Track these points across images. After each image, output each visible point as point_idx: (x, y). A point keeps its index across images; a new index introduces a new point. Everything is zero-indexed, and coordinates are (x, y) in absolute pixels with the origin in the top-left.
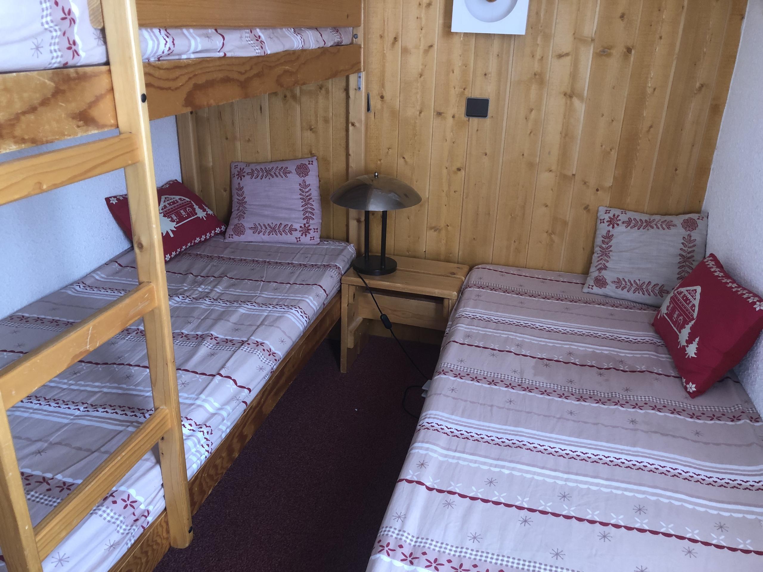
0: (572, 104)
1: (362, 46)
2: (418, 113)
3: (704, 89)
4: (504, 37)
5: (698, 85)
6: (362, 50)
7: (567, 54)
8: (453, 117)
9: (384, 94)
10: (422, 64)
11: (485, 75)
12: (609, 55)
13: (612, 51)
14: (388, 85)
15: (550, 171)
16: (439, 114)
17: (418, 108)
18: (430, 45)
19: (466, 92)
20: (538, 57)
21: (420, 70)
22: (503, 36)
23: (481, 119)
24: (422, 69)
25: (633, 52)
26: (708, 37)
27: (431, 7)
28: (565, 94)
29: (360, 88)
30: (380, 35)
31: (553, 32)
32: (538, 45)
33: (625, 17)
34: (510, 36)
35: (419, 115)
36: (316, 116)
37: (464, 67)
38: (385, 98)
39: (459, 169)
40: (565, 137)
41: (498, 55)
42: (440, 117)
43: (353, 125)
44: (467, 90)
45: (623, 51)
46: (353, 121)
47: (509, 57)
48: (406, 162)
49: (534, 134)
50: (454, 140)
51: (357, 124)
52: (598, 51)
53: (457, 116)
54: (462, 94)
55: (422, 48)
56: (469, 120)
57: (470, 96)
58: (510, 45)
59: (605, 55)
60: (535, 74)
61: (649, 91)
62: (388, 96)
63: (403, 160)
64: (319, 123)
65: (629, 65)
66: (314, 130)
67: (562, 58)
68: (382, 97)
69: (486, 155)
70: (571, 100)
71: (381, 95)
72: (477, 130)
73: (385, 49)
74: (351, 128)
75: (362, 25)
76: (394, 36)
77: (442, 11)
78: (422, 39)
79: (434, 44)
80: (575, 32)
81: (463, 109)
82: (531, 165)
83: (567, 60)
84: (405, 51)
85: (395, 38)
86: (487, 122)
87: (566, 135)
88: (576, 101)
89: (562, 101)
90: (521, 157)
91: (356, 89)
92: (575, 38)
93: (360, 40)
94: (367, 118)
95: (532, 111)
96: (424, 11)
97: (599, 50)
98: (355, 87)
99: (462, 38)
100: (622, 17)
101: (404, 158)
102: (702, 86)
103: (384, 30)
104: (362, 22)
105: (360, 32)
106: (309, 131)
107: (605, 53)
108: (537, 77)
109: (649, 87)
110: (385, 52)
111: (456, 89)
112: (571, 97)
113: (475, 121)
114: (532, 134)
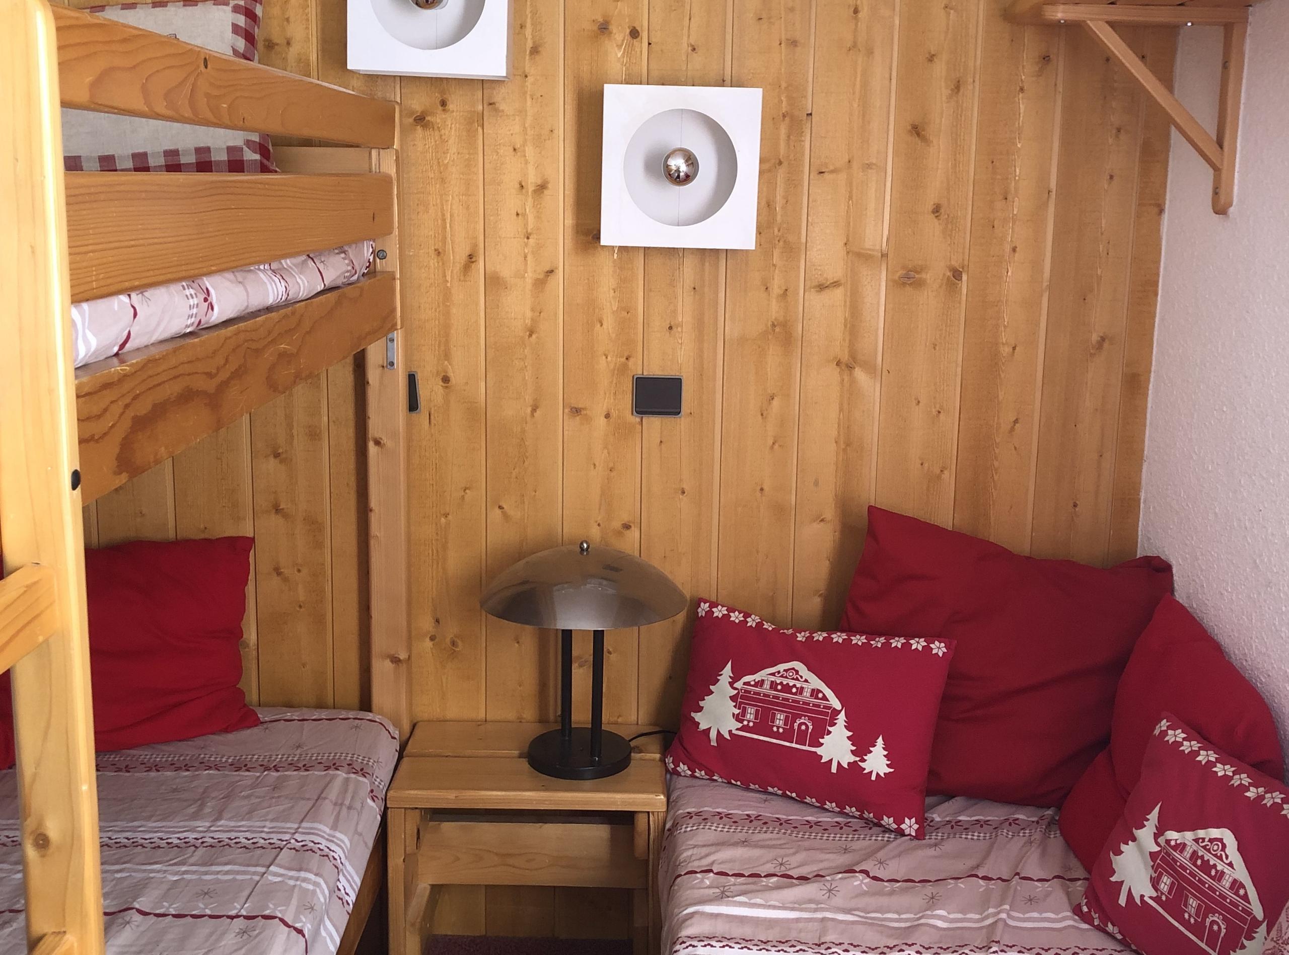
0: (853, 381)
1: (398, 276)
2: (529, 410)
3: (1106, 345)
4: (703, 253)
5: (1095, 338)
6: (398, 282)
7: (836, 284)
8: (607, 416)
9: (451, 374)
10: (533, 310)
11: (670, 328)
12: (919, 284)
13: (923, 276)
14: (457, 355)
15: (822, 520)
16: (576, 411)
17: (529, 399)
18: (548, 268)
19: (631, 363)
20: (776, 290)
21: (528, 322)
22: (703, 251)
23: (668, 420)
24: (532, 319)
25: (965, 277)
26: (1101, 246)
27: (546, 192)
28: (838, 364)
29: (392, 364)
30: (436, 250)
31: (803, 240)
32: (774, 265)
33: (942, 211)
34: (716, 252)
35: (532, 415)
36: (290, 426)
37: (624, 314)
38: (453, 381)
39: (627, 527)
40: (844, 450)
41: (694, 288)
42: (578, 418)
43: (377, 443)
44: (632, 360)
45: (944, 275)
46: (377, 435)
47: (716, 293)
48: (506, 516)
49: (780, 446)
50: (611, 465)
51: (385, 440)
52: (896, 277)
53: (614, 414)
54: (622, 369)
55: (530, 276)
56: (642, 421)
57: (639, 372)
58: (717, 268)
59: (910, 284)
60: (774, 325)
61: (1005, 350)
62: (457, 376)
63: (498, 512)
64: (295, 441)
65: (960, 303)
66: (284, 456)
67: (827, 290)
68: (446, 380)
69: (683, 492)
70: (851, 374)
71: (443, 374)
72: (661, 442)
73: (449, 278)
74: (372, 448)
75: (396, 232)
76: (468, 253)
77: (570, 201)
78: (529, 258)
79: (557, 268)
80: (848, 240)
81: (627, 400)
82: (780, 511)
83: (838, 294)
84: (494, 282)
85: (470, 256)
86: (680, 425)
87: (848, 444)
88: (860, 375)
89: (832, 374)
90: (758, 494)
91: (383, 367)
92: (848, 253)
93: (392, 263)
94: (409, 425)
95: (773, 399)
96: (530, 200)
97: (898, 274)
98: (381, 363)
99: (616, 256)
100: (937, 210)
101: (500, 507)
102: (1103, 339)
103: (444, 239)
104: (396, 224)
105: (392, 247)
106: (272, 460)
107: (912, 280)
108: (777, 329)
109: (1003, 344)
110: (449, 285)
111: (609, 358)
112: (850, 368)
113: (654, 423)
114: (776, 446)
